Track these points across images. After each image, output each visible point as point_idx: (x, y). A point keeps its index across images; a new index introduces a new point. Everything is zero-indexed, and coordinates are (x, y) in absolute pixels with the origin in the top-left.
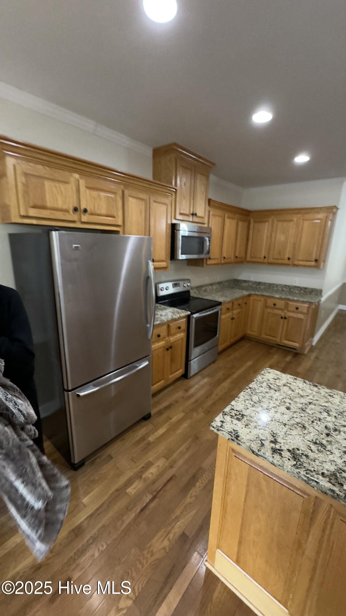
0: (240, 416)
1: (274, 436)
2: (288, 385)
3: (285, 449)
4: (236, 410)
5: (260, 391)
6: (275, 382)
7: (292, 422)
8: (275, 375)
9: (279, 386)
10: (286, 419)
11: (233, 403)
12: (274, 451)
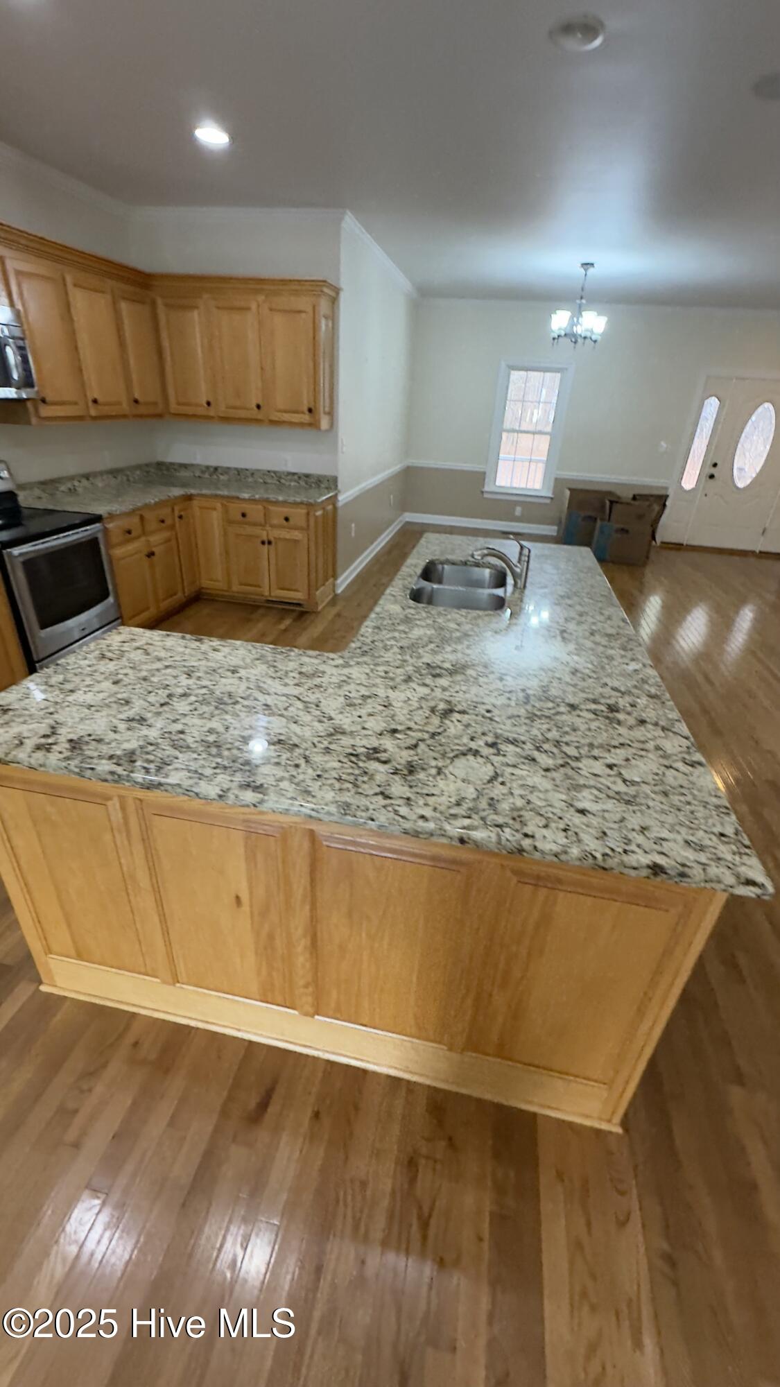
1: (53, 728)
5: (76, 666)
7: (109, 700)
9: (124, 651)
10: (101, 698)
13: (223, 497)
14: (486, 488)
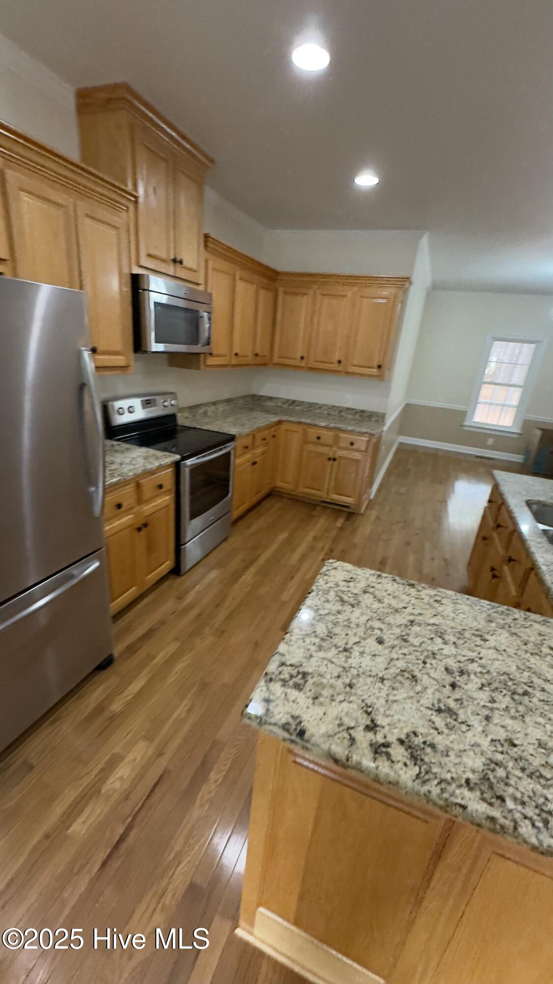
0: (300, 676)
1: (369, 714)
2: (371, 590)
3: (394, 740)
4: (291, 665)
5: (327, 612)
6: (348, 587)
7: (393, 671)
8: (346, 573)
9: (356, 594)
10: (382, 666)
11: (282, 648)
12: (376, 752)
13: (305, 424)
14: (466, 423)
